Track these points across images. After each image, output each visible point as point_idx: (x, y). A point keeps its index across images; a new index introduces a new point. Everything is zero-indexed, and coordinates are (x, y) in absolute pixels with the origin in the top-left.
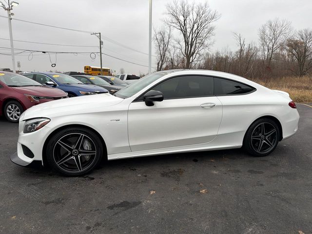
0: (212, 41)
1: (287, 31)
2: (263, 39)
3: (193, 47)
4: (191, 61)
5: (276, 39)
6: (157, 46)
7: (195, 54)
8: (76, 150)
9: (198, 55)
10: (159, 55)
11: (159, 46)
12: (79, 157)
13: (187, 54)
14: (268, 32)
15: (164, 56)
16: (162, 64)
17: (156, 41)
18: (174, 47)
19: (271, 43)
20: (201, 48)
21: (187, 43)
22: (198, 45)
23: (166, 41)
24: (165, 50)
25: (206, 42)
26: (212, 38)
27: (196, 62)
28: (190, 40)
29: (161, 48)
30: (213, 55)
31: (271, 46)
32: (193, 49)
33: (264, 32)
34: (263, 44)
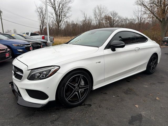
0: (71, 14)
1: (106, 11)
2: (95, 14)
3: (60, 17)
4: (60, 25)
5: (101, 15)
6: (38, 15)
7: (62, 22)
8: (77, 87)
9: (63, 22)
10: (41, 21)
11: (40, 16)
12: (79, 91)
13: (57, 21)
14: (97, 11)
15: (44, 21)
16: (43, 27)
17: (38, 13)
18: (49, 17)
19: (99, 17)
20: (65, 18)
21: (56, 15)
22: (63, 16)
23: (44, 13)
24: (44, 18)
25: (67, 15)
26: (70, 12)
27: (63, 26)
28: (58, 13)
29: (42, 17)
30: (70, 22)
31: (99, 18)
32: (60, 18)
33: (95, 11)
34: (95, 18)
